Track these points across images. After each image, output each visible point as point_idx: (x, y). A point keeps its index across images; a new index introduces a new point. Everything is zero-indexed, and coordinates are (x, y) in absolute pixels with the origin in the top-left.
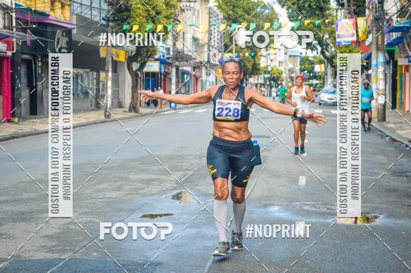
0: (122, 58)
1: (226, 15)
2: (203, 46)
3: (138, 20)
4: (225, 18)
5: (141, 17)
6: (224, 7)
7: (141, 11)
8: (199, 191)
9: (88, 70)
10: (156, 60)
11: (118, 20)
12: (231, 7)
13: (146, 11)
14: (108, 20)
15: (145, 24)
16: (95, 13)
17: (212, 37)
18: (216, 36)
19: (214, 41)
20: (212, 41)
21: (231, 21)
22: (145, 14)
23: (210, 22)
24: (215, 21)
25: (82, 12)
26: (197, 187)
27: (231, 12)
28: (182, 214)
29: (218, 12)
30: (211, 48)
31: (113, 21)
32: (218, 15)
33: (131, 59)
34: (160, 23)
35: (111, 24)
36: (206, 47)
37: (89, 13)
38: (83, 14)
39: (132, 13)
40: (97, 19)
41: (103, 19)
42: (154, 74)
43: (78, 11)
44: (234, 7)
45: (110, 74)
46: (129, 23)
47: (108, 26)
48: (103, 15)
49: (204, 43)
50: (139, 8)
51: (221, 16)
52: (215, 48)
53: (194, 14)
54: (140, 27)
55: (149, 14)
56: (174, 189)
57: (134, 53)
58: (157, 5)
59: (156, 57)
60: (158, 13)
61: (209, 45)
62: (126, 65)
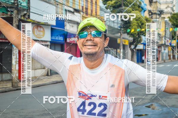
0: (127, 43)
1: (173, 23)
2: (162, 37)
3: (134, 27)
4: (172, 25)
5: (135, 26)
6: (172, 20)
7: (135, 23)
8: (160, 104)
9: (112, 48)
10: (142, 44)
11: (125, 27)
12: (175, 20)
13: (137, 23)
14: (121, 28)
15: (137, 29)
16: (115, 24)
17: (167, 33)
18: (168, 33)
19: (168, 35)
20: (166, 35)
21: (175, 26)
22: (137, 24)
23: (165, 27)
24: (168, 26)
25: (110, 24)
26: (159, 102)
27: (175, 22)
28: (152, 115)
29: (169, 22)
30: (166, 38)
31: (123, 28)
32: (169, 24)
33: (131, 44)
34: (143, 28)
35: (122, 29)
36: (164, 37)
37: (113, 24)
38: (110, 25)
39: (131, 24)
40: (116, 27)
41: (119, 27)
42: (141, 50)
43: (108, 24)
44: (176, 20)
45: (122, 50)
46: (130, 29)
47: (121, 30)
48: (119, 25)
49: (163, 36)
50: (134, 22)
51: (171, 24)
52: (168, 38)
53: (158, 23)
54: (135, 30)
55: (139, 25)
56: (149, 103)
57: (132, 41)
58: (142, 21)
59: (142, 42)
60: (142, 24)
61: (165, 37)
62: (129, 46)
